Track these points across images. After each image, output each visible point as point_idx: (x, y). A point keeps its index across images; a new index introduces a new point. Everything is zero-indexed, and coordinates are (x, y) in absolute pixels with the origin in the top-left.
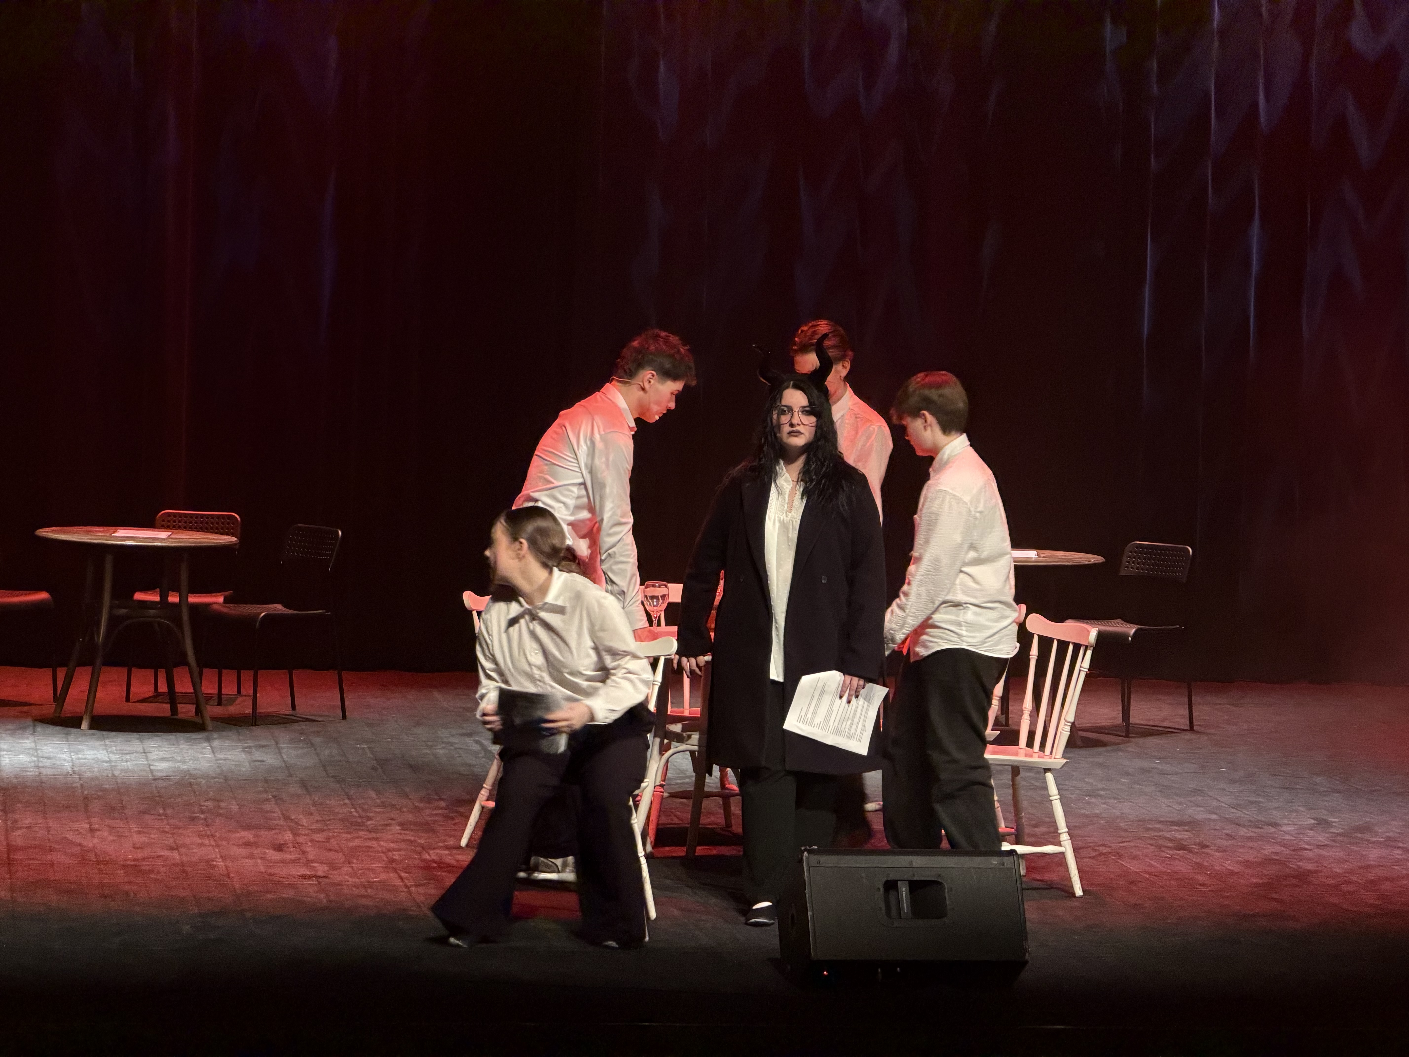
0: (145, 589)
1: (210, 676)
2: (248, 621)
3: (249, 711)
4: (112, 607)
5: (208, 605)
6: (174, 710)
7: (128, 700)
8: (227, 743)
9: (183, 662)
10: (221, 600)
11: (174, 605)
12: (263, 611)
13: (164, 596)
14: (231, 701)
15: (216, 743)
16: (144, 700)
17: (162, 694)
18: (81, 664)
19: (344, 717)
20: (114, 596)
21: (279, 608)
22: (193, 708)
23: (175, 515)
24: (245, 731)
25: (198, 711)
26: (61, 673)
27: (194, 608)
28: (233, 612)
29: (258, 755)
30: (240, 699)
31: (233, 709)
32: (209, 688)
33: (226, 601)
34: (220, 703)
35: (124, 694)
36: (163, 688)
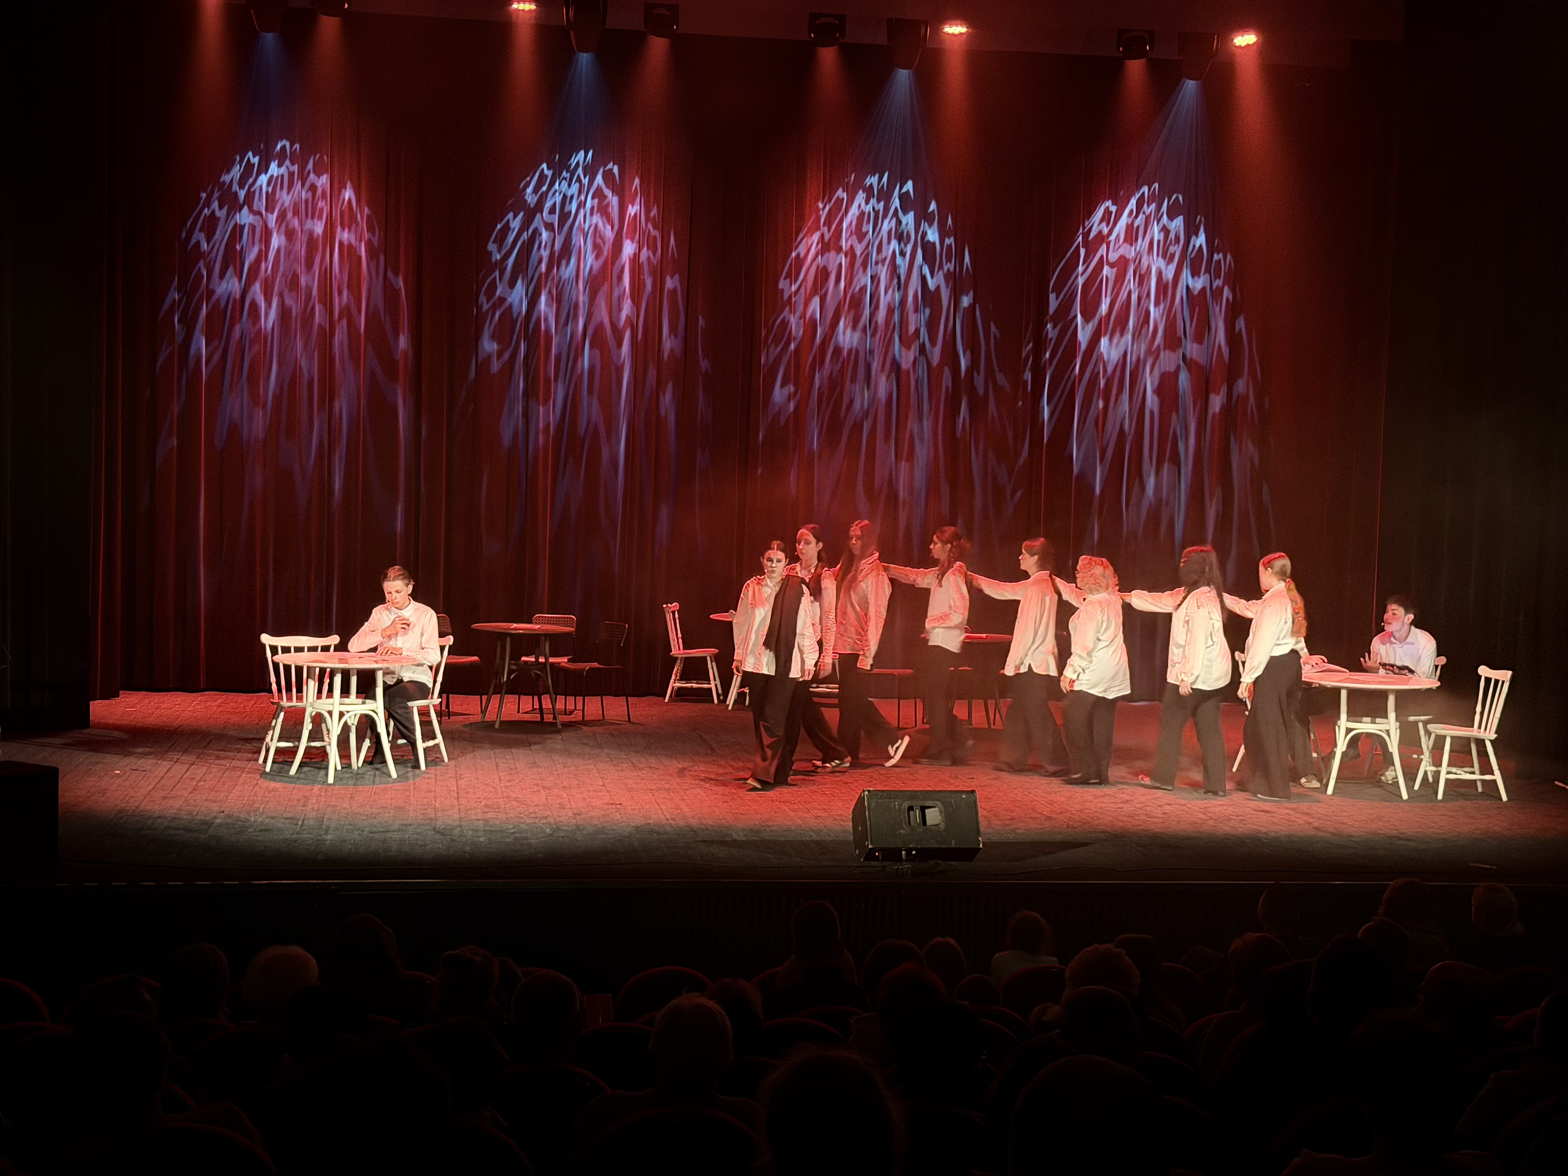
0: (527, 655)
1: (560, 699)
2: (580, 671)
3: (580, 719)
4: (510, 664)
5: (559, 663)
6: (542, 717)
7: (518, 712)
8: (569, 735)
9: (547, 692)
10: (566, 660)
11: (542, 663)
12: (587, 666)
13: (537, 659)
15: (563, 735)
16: (526, 713)
17: (536, 709)
18: (494, 693)
19: (629, 721)
20: (511, 659)
21: (595, 665)
22: (552, 716)
23: (543, 617)
24: (578, 729)
25: (555, 718)
26: (484, 698)
27: (552, 664)
28: (572, 667)
30: (576, 712)
32: (560, 705)
34: (565, 714)
35: (517, 709)
36: (537, 706)
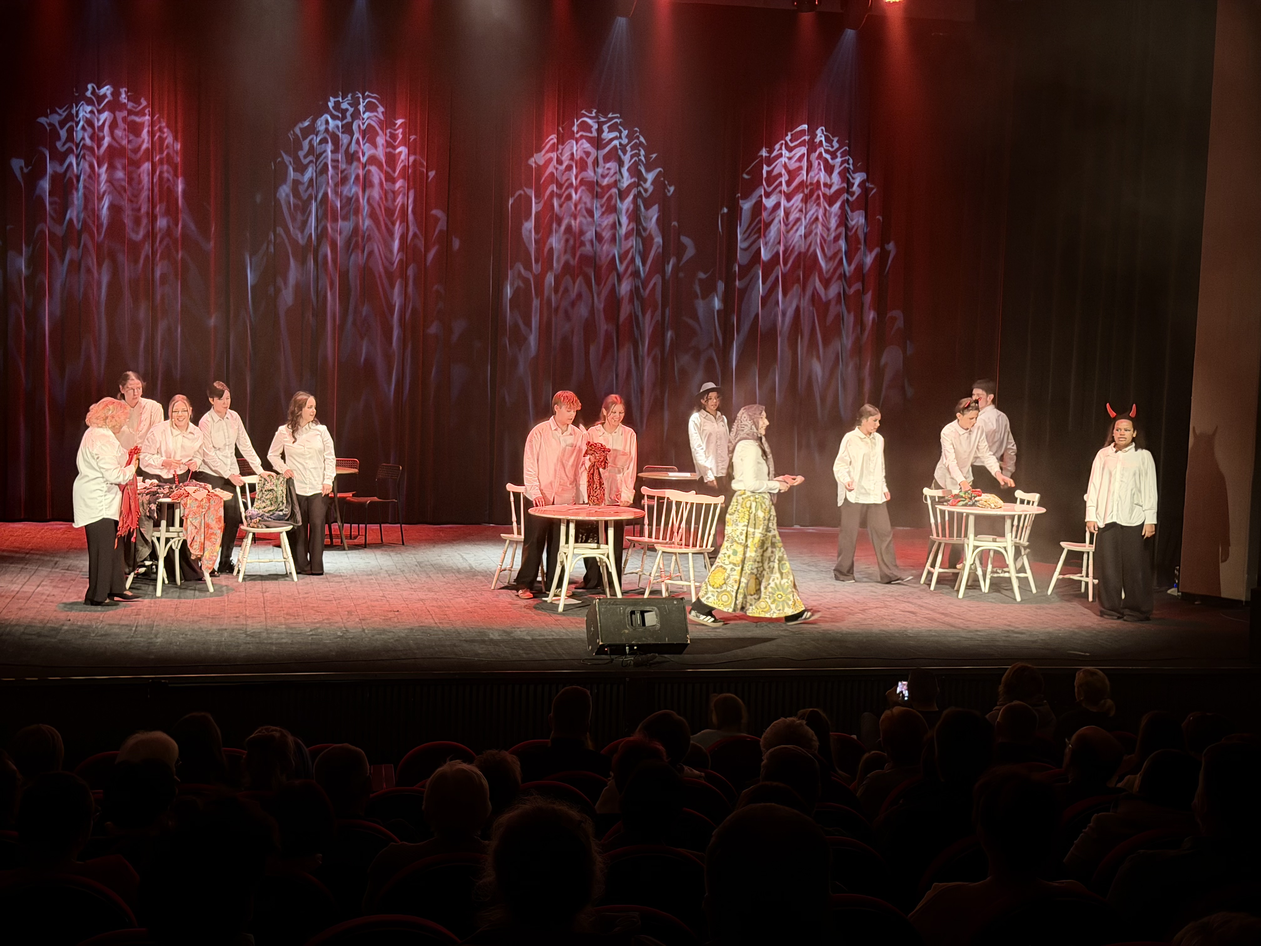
1: (347, 526)
2: (362, 505)
3: (363, 542)
5: (346, 497)
6: (333, 541)
8: (354, 555)
9: (336, 521)
10: (351, 495)
12: (368, 500)
14: (355, 538)
15: (350, 555)
19: (403, 544)
21: (375, 499)
22: (340, 541)
24: (362, 551)
25: (342, 542)
27: (340, 498)
28: (356, 501)
29: (367, 560)
30: (359, 537)
31: (356, 541)
32: (346, 532)
33: (353, 495)
